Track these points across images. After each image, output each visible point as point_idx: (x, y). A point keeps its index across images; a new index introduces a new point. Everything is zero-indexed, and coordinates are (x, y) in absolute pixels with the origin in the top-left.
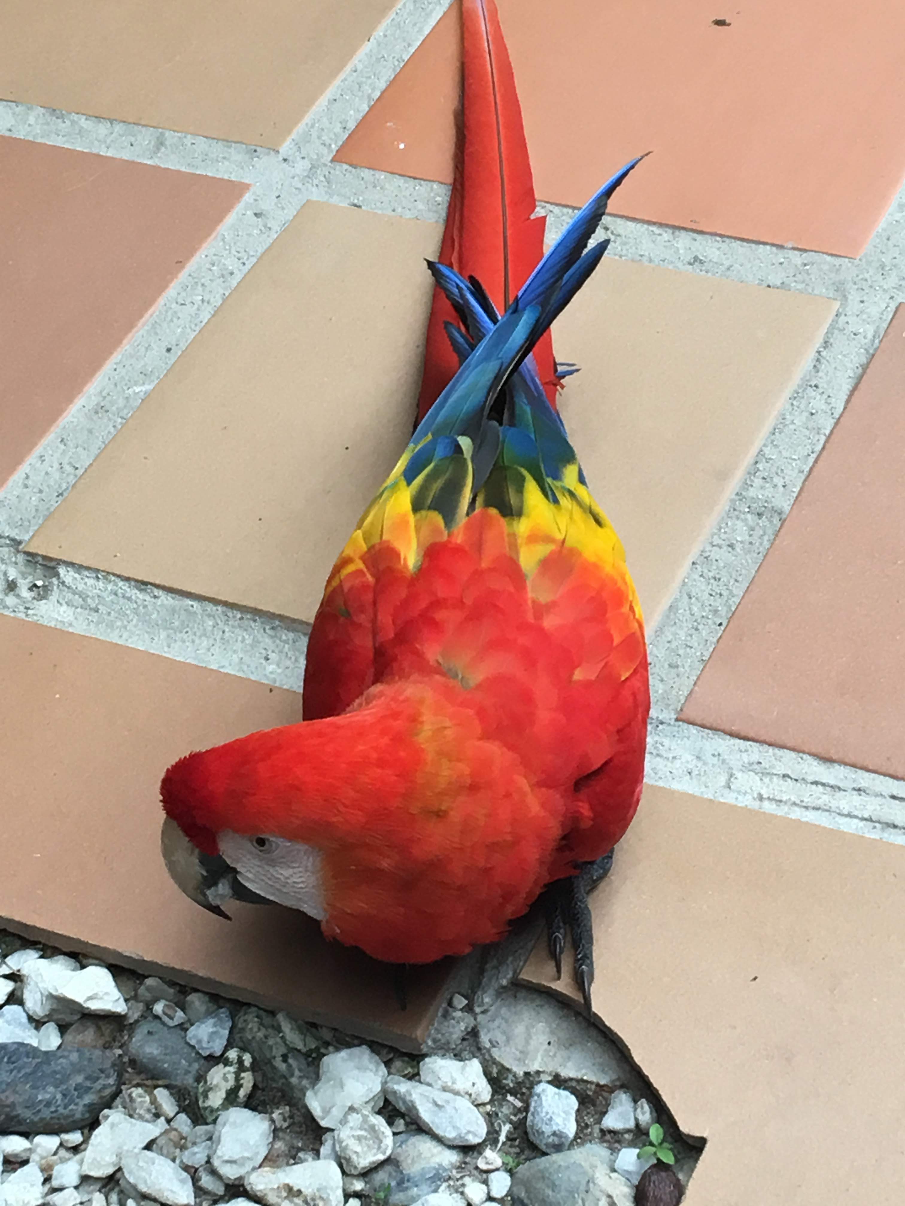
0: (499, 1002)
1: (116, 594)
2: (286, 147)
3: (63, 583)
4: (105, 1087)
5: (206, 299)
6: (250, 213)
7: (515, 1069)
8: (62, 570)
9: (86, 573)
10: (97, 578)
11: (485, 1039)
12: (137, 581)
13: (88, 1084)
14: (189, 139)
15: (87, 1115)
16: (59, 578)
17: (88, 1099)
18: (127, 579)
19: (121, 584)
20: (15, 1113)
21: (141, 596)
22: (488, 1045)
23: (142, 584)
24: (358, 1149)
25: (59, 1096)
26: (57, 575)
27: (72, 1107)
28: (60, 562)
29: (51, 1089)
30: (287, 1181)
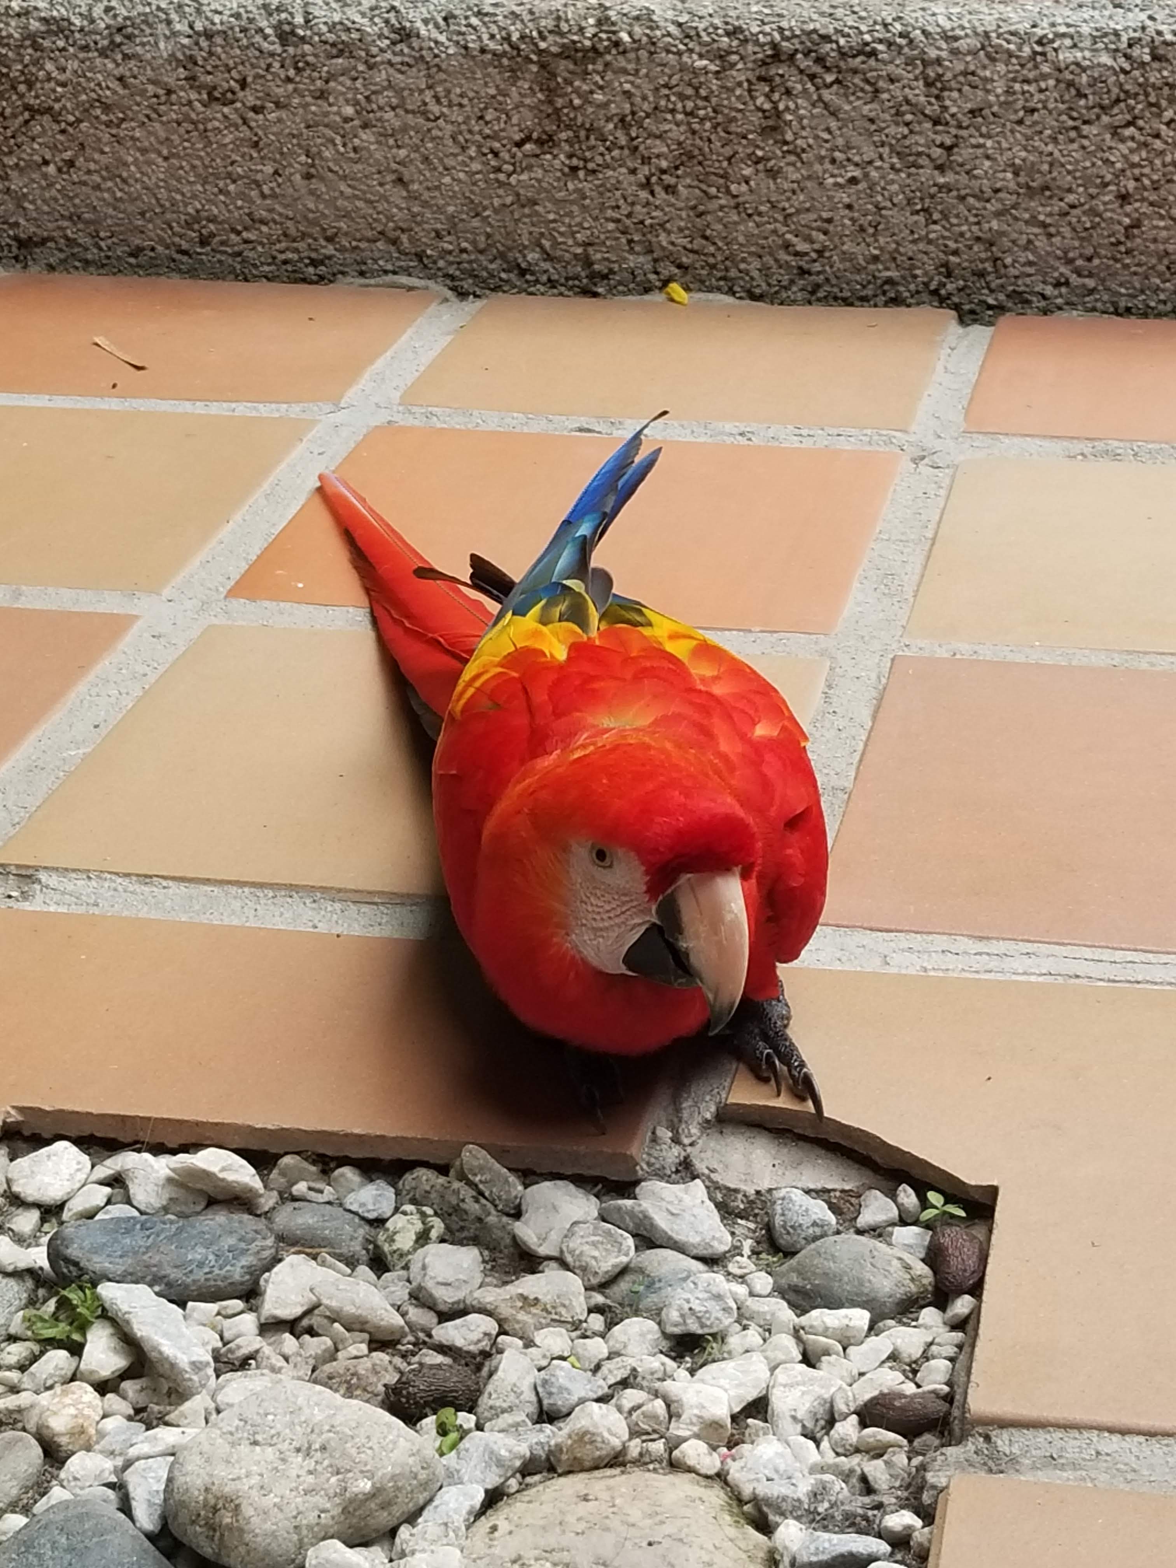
0: (704, 1137)
1: (115, 890)
2: (167, 592)
3: (47, 887)
4: (263, 1249)
5: (123, 691)
6: (146, 635)
7: (743, 1187)
8: (43, 876)
9: (74, 875)
10: (89, 878)
11: (700, 1166)
12: (138, 875)
13: (243, 1245)
14: (50, 590)
15: (247, 1277)
16: (40, 882)
17: (245, 1261)
18: (127, 875)
19: (120, 880)
20: (163, 1273)
21: (146, 889)
22: (706, 1172)
23: (146, 878)
24: (596, 1253)
25: (211, 1257)
26: (39, 881)
27: (228, 1268)
28: (37, 869)
29: (201, 1250)
30: (520, 1291)
